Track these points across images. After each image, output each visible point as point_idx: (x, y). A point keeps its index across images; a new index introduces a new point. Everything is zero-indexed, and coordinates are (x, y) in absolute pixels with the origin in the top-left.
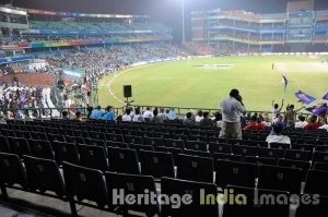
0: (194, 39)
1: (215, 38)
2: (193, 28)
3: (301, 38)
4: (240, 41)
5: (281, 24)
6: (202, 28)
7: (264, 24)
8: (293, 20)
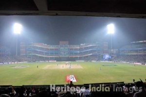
0: (21, 54)
1: (30, 54)
2: (21, 50)
3: (65, 55)
4: (41, 55)
5: (57, 49)
6: (25, 50)
7: (51, 49)
8: (62, 48)
